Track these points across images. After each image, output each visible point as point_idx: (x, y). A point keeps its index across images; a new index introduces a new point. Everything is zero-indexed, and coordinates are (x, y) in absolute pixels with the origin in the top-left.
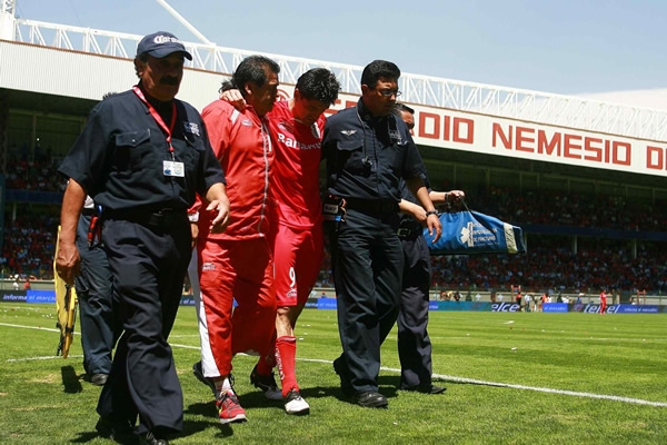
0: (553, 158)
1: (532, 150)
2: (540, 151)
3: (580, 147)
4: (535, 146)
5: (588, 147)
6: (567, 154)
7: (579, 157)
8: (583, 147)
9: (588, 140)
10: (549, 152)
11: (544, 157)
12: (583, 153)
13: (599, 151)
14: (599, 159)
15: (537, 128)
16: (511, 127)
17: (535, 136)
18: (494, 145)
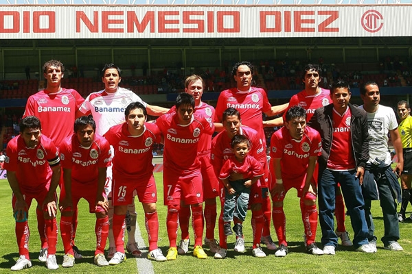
0: (147, 34)
1: (121, 30)
2: (130, 30)
3: (177, 22)
4: (125, 26)
5: (186, 20)
6: (162, 30)
7: (177, 31)
8: (181, 21)
9: (186, 15)
10: (141, 29)
11: (136, 35)
12: (181, 26)
13: (201, 23)
14: (201, 29)
15: (125, 10)
16: (96, 13)
17: (124, 17)
18: (78, 30)
